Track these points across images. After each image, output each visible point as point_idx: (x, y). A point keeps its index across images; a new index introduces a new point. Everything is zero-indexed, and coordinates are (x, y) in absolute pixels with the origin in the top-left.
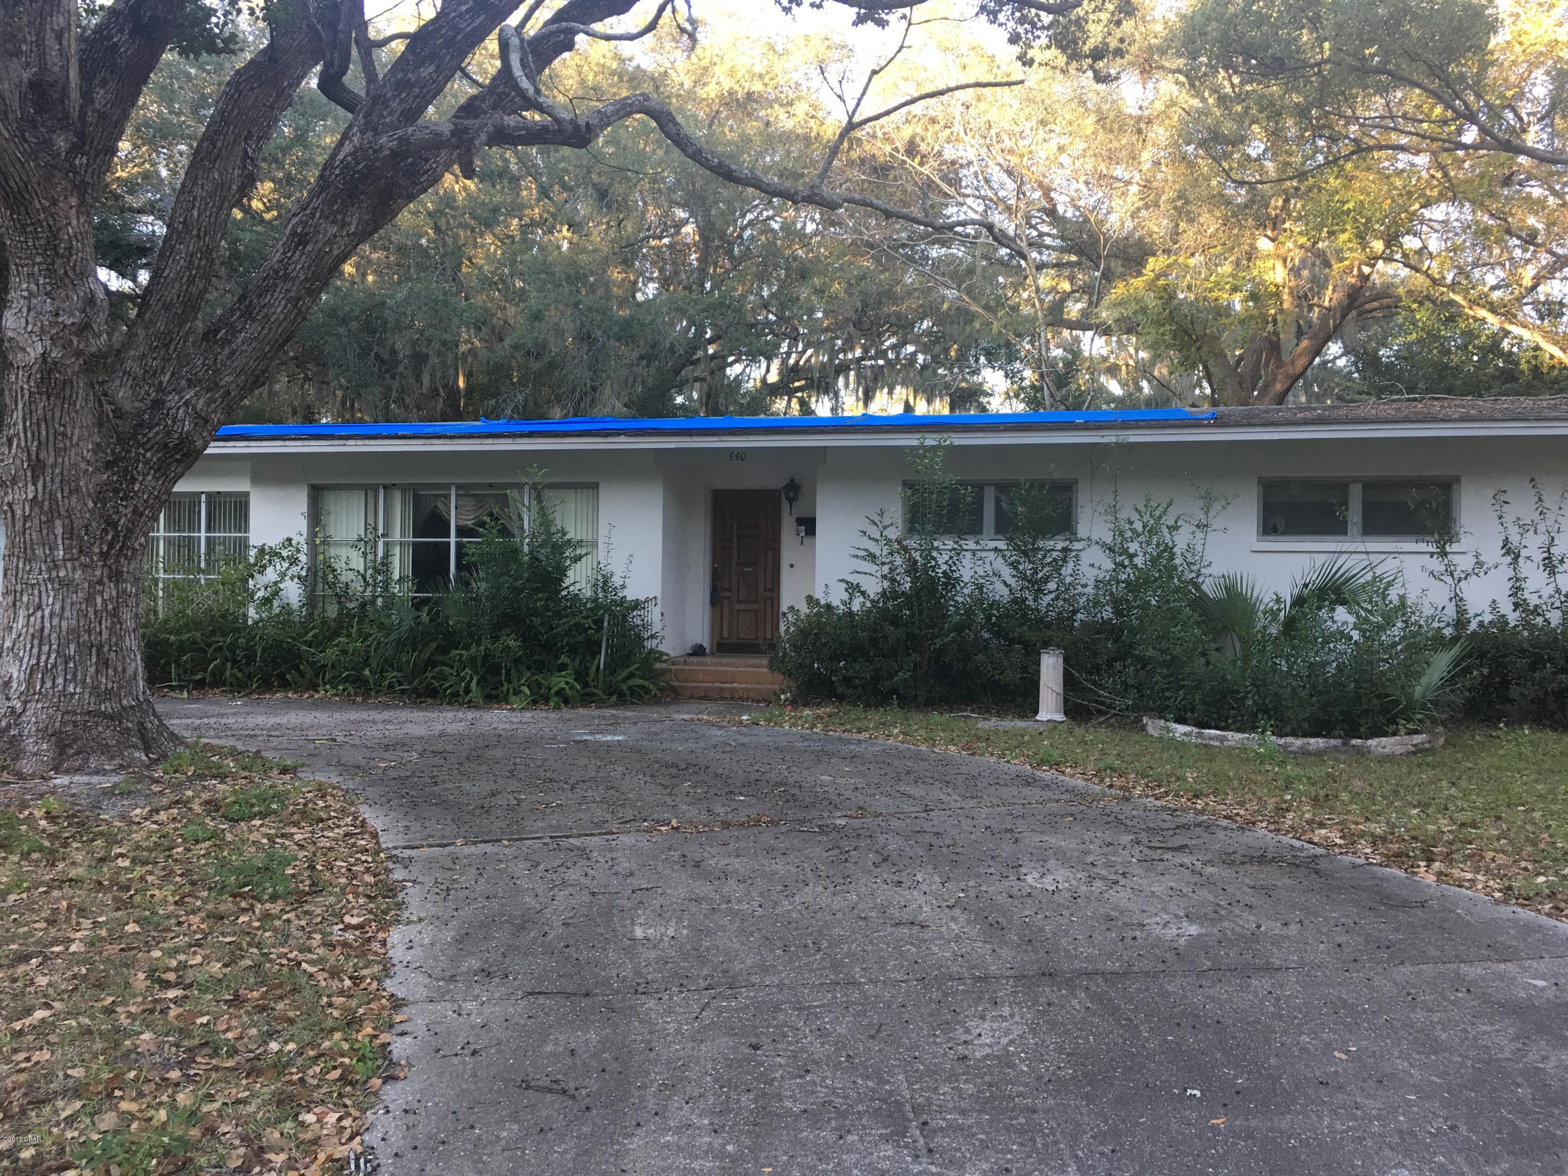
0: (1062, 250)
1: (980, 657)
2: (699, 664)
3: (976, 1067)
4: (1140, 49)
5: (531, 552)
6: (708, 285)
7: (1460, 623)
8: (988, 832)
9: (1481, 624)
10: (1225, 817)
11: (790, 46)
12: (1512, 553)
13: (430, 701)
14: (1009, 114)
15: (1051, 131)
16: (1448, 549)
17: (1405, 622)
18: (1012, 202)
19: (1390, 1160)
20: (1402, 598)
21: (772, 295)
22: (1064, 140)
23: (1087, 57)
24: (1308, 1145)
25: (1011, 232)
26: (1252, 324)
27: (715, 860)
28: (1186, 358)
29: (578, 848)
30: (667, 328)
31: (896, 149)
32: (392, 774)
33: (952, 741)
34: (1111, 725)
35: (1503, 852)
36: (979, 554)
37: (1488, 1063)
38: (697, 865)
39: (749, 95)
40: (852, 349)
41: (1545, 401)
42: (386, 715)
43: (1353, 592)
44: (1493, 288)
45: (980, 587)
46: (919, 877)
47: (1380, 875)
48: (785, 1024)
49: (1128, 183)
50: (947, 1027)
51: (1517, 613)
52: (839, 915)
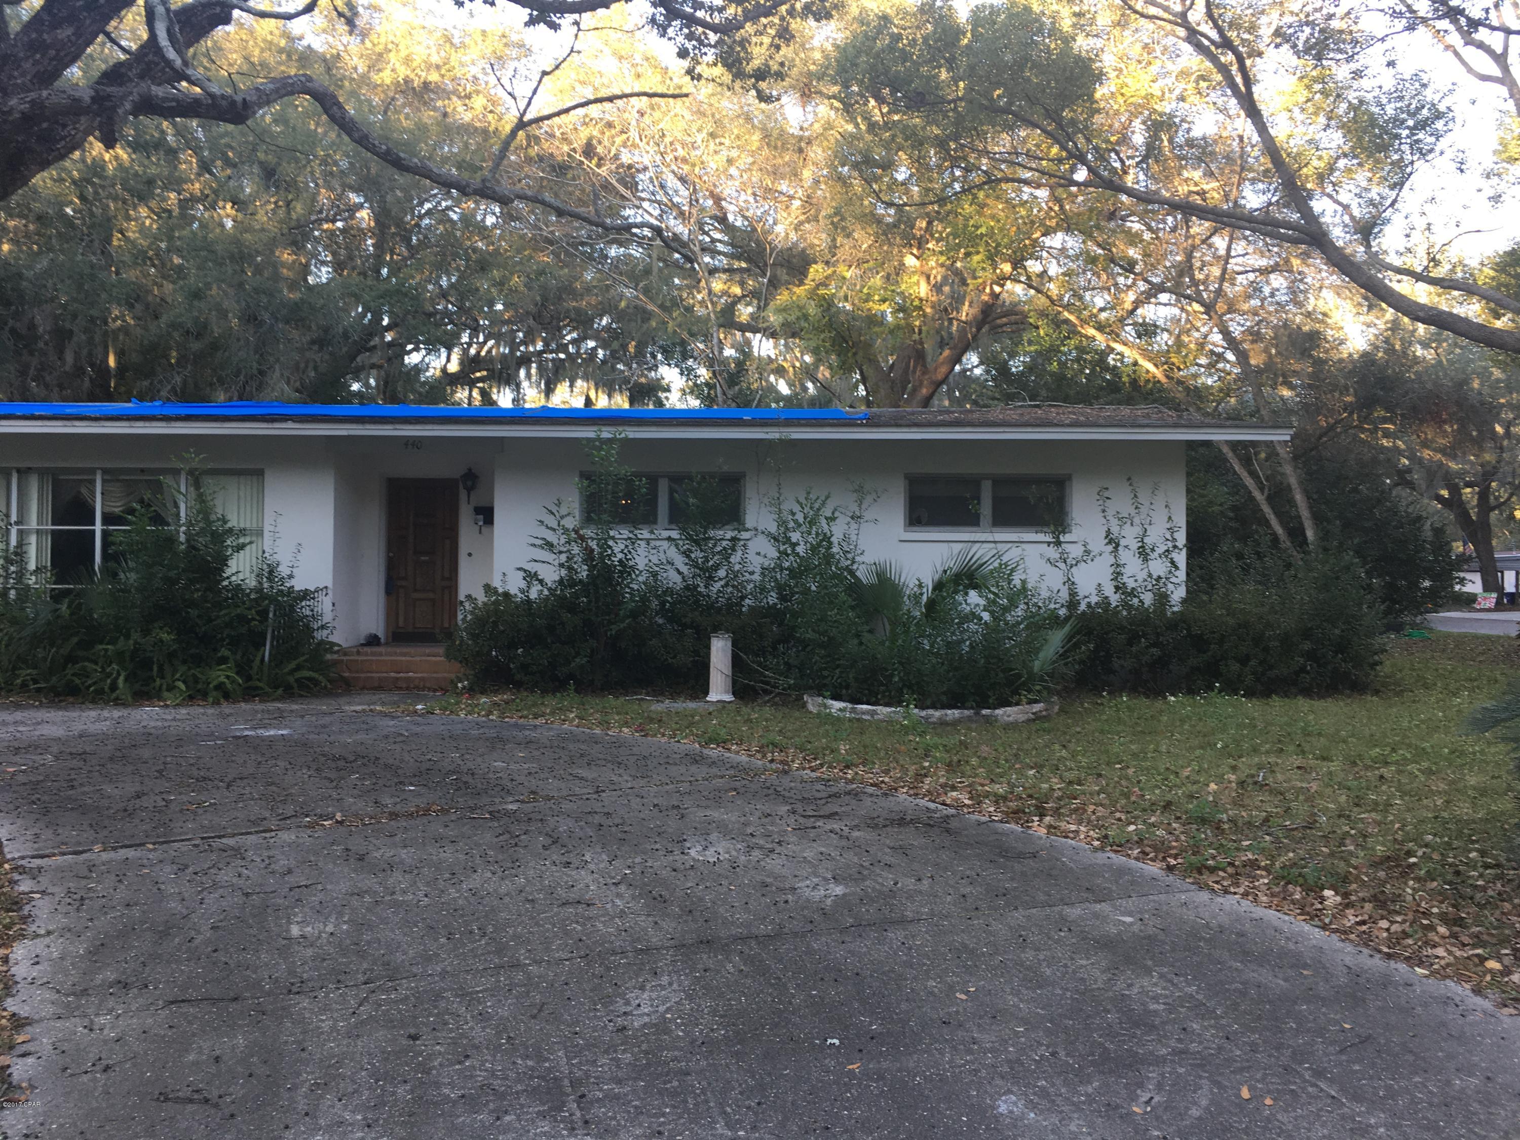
0: (732, 256)
1: (654, 642)
2: (373, 654)
3: (635, 1037)
4: (801, 73)
5: (188, 540)
6: (385, 271)
7: (1072, 604)
8: (656, 810)
9: (1089, 605)
10: (872, 785)
11: (467, 41)
12: (1113, 542)
13: (71, 699)
14: (682, 125)
15: (721, 144)
16: (1062, 539)
17: (1027, 604)
18: (686, 208)
19: (1001, 1088)
20: (1024, 582)
21: (452, 286)
22: (734, 153)
23: (750, 77)
24: (931, 1081)
25: (685, 237)
26: (900, 334)
27: (381, 852)
28: (844, 363)
29: (232, 849)
30: (341, 314)
31: (574, 150)
32: (21, 778)
33: (626, 724)
34: (776, 704)
35: (1102, 805)
36: (653, 543)
37: (1084, 994)
38: (361, 858)
39: (426, 85)
40: (533, 343)
41: (1141, 410)
42: (19, 715)
43: (984, 577)
44: (1102, 310)
45: (655, 575)
46: (588, 857)
47: (1000, 831)
48: (447, 1011)
49: (791, 198)
50: (608, 1000)
51: (1118, 595)
52: (507, 900)
